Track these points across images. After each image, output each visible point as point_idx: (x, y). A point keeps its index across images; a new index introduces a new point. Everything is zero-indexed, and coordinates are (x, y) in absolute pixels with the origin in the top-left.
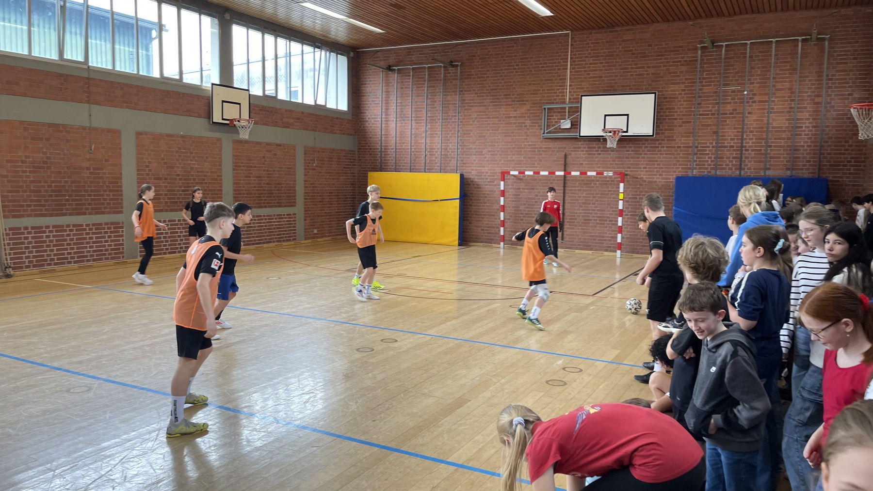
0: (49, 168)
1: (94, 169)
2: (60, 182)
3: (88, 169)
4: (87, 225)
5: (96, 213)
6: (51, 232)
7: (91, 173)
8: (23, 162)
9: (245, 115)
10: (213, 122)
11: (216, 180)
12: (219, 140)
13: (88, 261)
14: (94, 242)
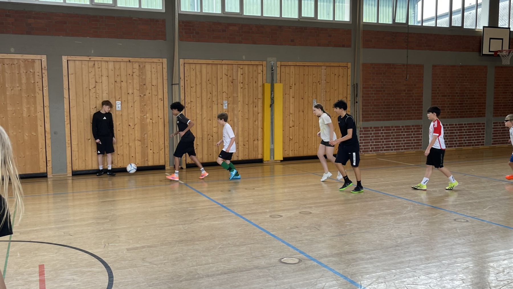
0: (384, 91)
1: (408, 91)
2: (390, 99)
3: (404, 91)
4: (403, 127)
5: (408, 119)
6: (383, 130)
7: (406, 94)
8: (372, 88)
9: (506, 47)
10: (483, 55)
11: (482, 96)
12: (486, 67)
13: (402, 149)
14: (405, 138)
